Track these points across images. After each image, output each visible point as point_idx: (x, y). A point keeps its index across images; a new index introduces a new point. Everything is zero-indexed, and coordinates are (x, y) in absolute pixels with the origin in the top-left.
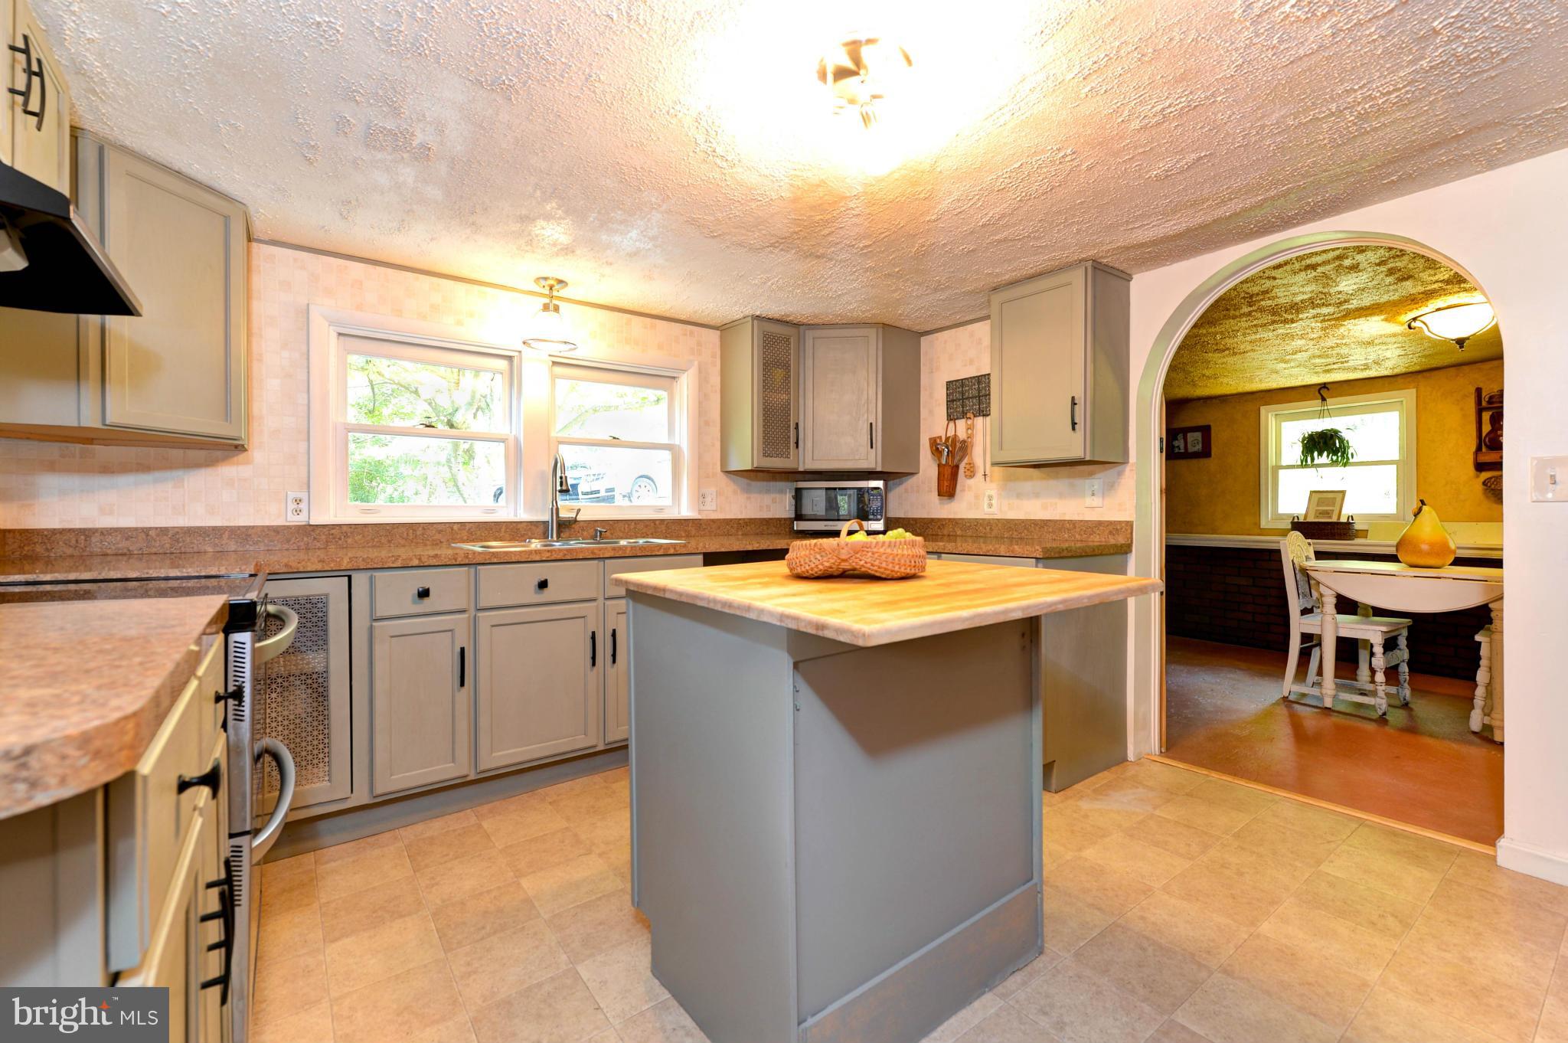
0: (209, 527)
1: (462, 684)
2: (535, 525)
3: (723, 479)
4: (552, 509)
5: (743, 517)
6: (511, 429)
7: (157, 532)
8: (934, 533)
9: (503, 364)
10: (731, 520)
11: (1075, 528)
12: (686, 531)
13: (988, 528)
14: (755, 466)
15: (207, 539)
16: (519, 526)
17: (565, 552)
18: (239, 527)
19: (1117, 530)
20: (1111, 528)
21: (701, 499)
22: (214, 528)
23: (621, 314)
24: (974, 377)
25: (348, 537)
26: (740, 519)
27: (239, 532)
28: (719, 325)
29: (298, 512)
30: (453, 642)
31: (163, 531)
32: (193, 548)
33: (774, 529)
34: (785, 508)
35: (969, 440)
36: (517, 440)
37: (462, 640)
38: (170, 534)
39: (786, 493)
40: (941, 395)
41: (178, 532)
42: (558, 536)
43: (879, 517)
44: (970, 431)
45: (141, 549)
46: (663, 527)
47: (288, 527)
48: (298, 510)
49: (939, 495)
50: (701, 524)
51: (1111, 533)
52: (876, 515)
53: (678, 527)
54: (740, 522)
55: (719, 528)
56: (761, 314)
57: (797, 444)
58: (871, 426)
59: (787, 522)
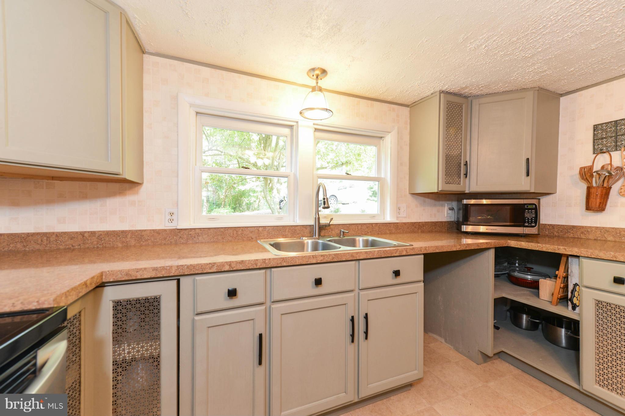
0: (119, 231)
1: (260, 363)
2: (305, 228)
3: (410, 197)
4: (316, 218)
5: (421, 221)
6: (291, 170)
7: (89, 234)
9: (287, 131)
10: (415, 223)
12: (389, 230)
14: (440, 190)
15: (118, 238)
16: (296, 228)
17: (333, 256)
18: (137, 231)
21: (398, 211)
22: (123, 232)
23: (354, 98)
25: (200, 236)
26: (420, 223)
27: (137, 234)
28: (410, 104)
29: (171, 221)
30: (254, 329)
31: (93, 233)
32: (110, 244)
33: (439, 228)
34: (445, 215)
36: (295, 176)
37: (261, 329)
38: (97, 235)
39: (445, 206)
41: (101, 234)
42: (319, 235)
43: (533, 225)
44: (624, 160)
45: (79, 245)
46: (377, 228)
47: (165, 230)
48: (172, 219)
49: (586, 210)
50: (398, 226)
52: (531, 224)
53: (386, 227)
54: (420, 224)
55: (408, 228)
56: (446, 90)
57: (466, 175)
58: (528, 159)
59: (446, 224)
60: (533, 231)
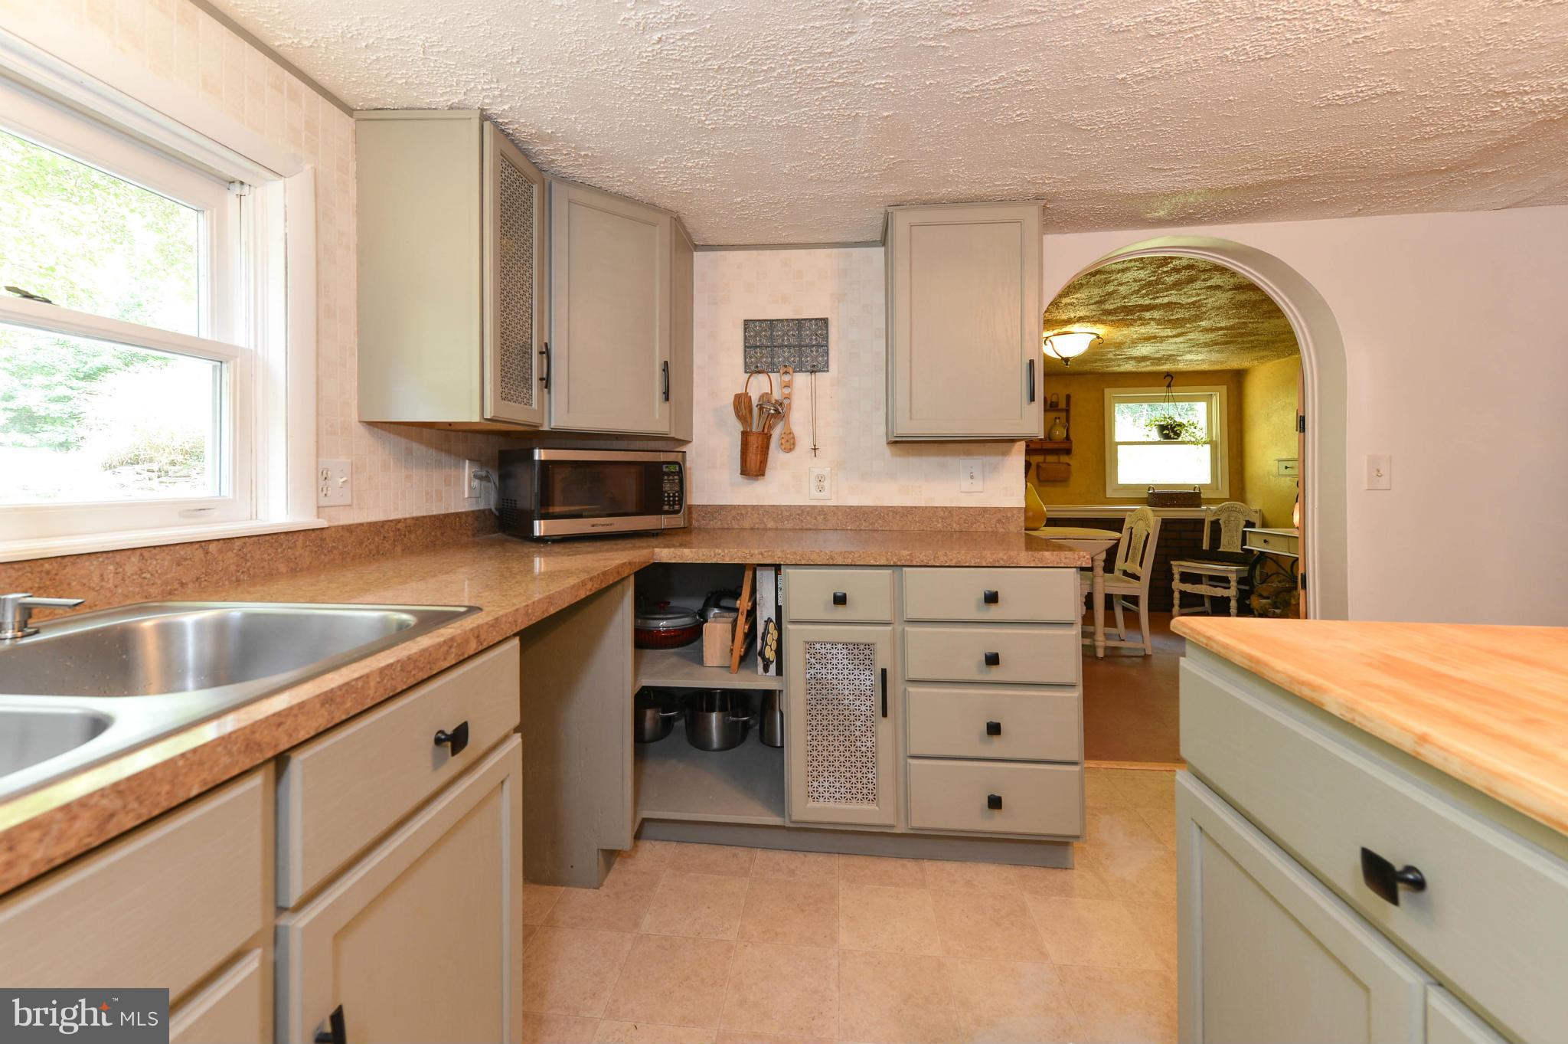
3: (365, 440)
5: (400, 516)
8: (726, 526)
10: (383, 523)
11: (952, 516)
12: (289, 560)
13: (820, 518)
14: (488, 415)
19: (1007, 518)
20: (999, 516)
21: (322, 483)
24: (793, 320)
34: (463, 493)
35: (786, 402)
39: (463, 467)
40: (735, 338)
43: (676, 507)
44: (787, 391)
46: (231, 558)
49: (741, 474)
50: (323, 540)
51: (999, 521)
52: (673, 505)
53: (271, 550)
54: (399, 526)
55: (361, 543)
56: (499, 116)
57: (546, 381)
58: (666, 363)
59: (470, 520)
60: (677, 521)
